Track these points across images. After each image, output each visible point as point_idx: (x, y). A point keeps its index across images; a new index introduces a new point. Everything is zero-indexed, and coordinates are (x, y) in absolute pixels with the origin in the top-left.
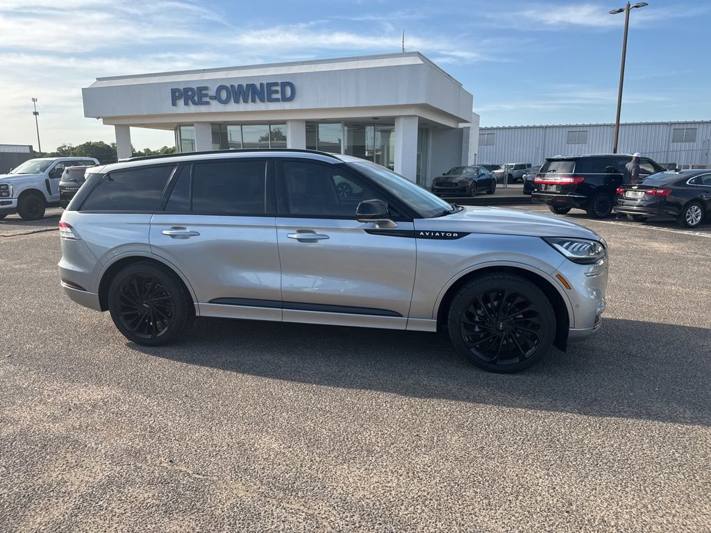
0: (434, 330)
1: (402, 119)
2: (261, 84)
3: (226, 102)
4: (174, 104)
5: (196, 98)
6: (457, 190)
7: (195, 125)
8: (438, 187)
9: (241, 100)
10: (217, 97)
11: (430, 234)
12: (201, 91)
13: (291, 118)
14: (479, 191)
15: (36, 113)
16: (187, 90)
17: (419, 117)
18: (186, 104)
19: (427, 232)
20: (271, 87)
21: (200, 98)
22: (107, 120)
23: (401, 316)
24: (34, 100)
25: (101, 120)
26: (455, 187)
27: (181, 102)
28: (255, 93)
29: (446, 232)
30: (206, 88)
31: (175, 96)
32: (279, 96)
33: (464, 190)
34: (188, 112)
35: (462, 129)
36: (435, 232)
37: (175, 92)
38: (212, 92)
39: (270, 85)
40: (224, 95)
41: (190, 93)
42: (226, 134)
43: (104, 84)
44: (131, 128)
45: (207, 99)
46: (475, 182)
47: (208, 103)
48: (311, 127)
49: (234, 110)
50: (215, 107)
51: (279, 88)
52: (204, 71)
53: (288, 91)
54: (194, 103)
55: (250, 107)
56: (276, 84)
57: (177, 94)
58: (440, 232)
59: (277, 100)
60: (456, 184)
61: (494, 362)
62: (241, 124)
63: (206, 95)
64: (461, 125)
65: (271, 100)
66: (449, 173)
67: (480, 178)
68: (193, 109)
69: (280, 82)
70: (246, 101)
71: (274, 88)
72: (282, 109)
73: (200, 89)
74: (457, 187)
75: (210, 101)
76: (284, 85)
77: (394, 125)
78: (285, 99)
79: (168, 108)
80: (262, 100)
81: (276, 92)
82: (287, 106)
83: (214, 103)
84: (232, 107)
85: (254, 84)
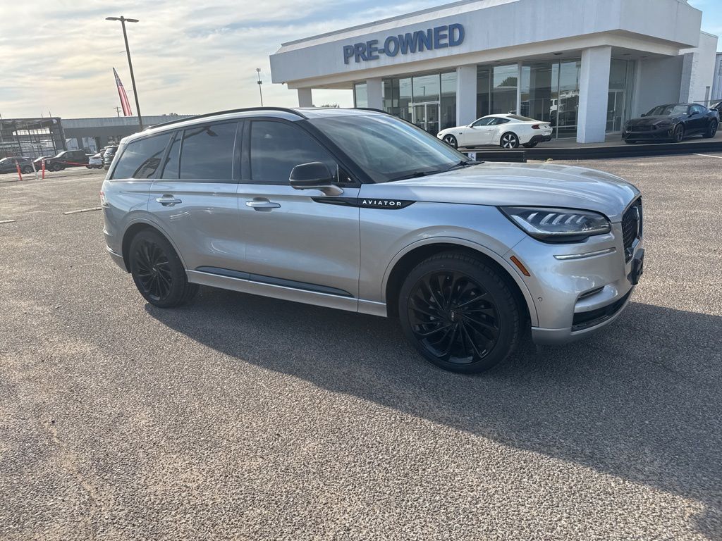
0: (385, 315)
1: (589, 52)
2: (429, 30)
3: (394, 54)
4: (347, 62)
5: (366, 54)
6: (655, 134)
7: (367, 82)
8: (630, 132)
9: (409, 51)
10: (386, 51)
11: (373, 202)
12: (370, 45)
13: (461, 64)
14: (688, 134)
15: (260, 83)
16: (357, 46)
17: (613, 47)
18: (357, 61)
19: (370, 199)
20: (438, 32)
21: (370, 53)
22: (291, 84)
23: (352, 296)
24: (258, 70)
25: (286, 85)
26: (653, 131)
27: (353, 59)
28: (422, 41)
29: (389, 201)
30: (376, 42)
31: (347, 53)
32: (446, 41)
33: (665, 134)
34: (359, 69)
35: (682, 56)
36: (378, 200)
37: (347, 50)
38: (381, 46)
39: (438, 30)
40: (392, 47)
41: (361, 49)
42: (398, 88)
43: (288, 49)
44: (312, 90)
45: (376, 53)
46: (681, 123)
47: (377, 58)
48: (484, 72)
49: (403, 62)
50: (384, 60)
51: (447, 32)
52: (375, 23)
53: (457, 33)
54: (365, 59)
55: (418, 56)
56: (444, 28)
57: (349, 51)
58: (383, 201)
59: (445, 46)
60: (655, 128)
61: (445, 358)
62: (412, 76)
63: (376, 49)
64: (682, 52)
65: (439, 46)
66: (649, 113)
67: (691, 119)
68: (363, 65)
69: (448, 25)
70: (413, 51)
71: (442, 33)
72: (449, 55)
73: (371, 43)
74: (655, 131)
75: (379, 55)
76: (452, 28)
77: (580, 59)
78: (453, 43)
79: (341, 67)
80: (430, 48)
81: (444, 37)
82: (455, 51)
83: (383, 56)
84: (401, 59)
85: (421, 31)
